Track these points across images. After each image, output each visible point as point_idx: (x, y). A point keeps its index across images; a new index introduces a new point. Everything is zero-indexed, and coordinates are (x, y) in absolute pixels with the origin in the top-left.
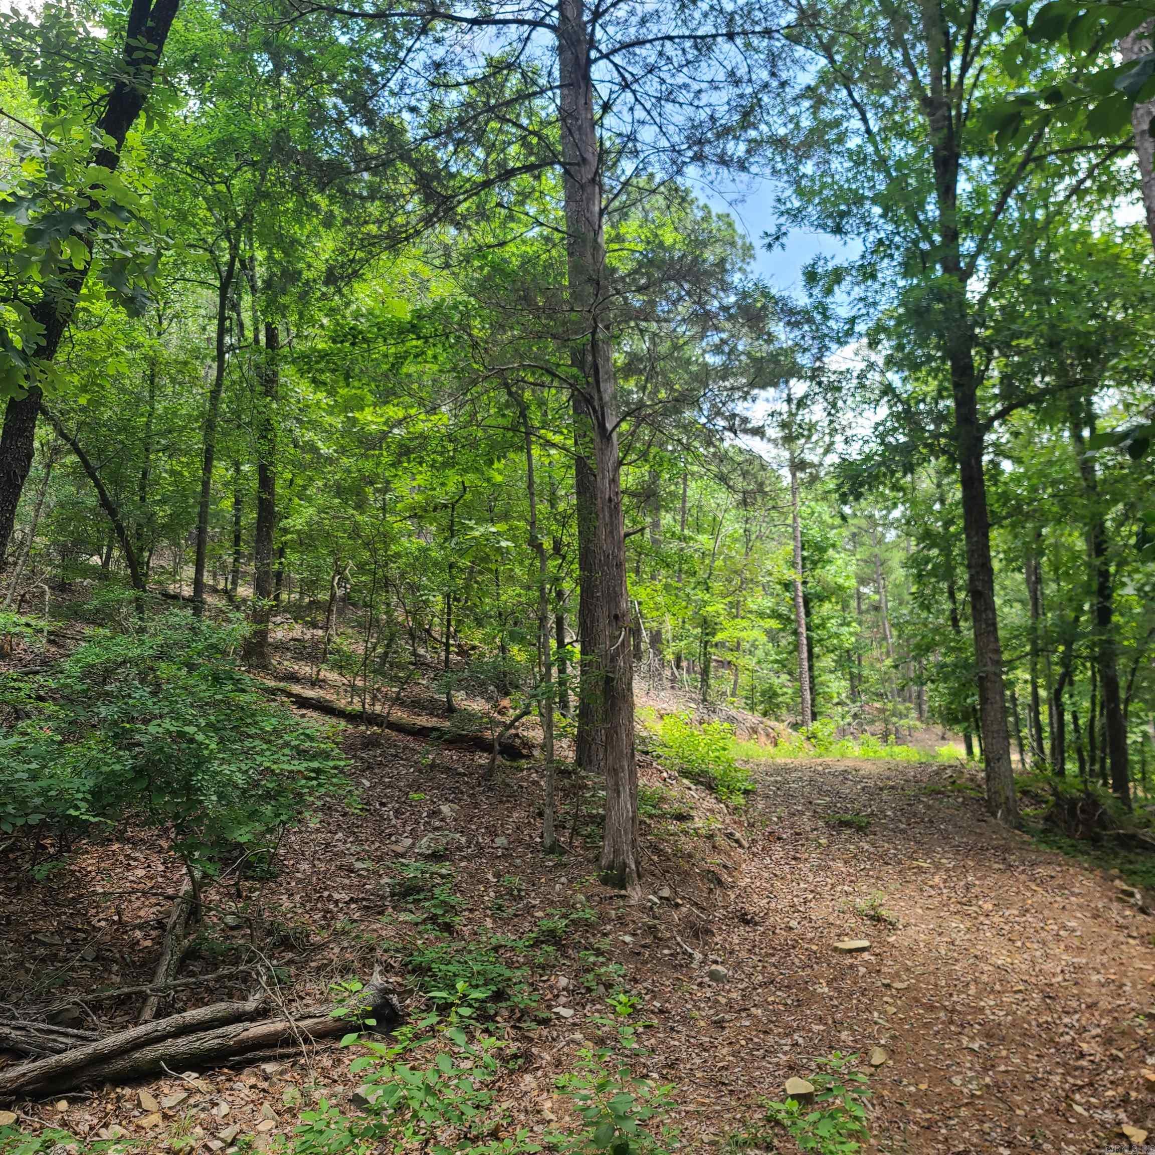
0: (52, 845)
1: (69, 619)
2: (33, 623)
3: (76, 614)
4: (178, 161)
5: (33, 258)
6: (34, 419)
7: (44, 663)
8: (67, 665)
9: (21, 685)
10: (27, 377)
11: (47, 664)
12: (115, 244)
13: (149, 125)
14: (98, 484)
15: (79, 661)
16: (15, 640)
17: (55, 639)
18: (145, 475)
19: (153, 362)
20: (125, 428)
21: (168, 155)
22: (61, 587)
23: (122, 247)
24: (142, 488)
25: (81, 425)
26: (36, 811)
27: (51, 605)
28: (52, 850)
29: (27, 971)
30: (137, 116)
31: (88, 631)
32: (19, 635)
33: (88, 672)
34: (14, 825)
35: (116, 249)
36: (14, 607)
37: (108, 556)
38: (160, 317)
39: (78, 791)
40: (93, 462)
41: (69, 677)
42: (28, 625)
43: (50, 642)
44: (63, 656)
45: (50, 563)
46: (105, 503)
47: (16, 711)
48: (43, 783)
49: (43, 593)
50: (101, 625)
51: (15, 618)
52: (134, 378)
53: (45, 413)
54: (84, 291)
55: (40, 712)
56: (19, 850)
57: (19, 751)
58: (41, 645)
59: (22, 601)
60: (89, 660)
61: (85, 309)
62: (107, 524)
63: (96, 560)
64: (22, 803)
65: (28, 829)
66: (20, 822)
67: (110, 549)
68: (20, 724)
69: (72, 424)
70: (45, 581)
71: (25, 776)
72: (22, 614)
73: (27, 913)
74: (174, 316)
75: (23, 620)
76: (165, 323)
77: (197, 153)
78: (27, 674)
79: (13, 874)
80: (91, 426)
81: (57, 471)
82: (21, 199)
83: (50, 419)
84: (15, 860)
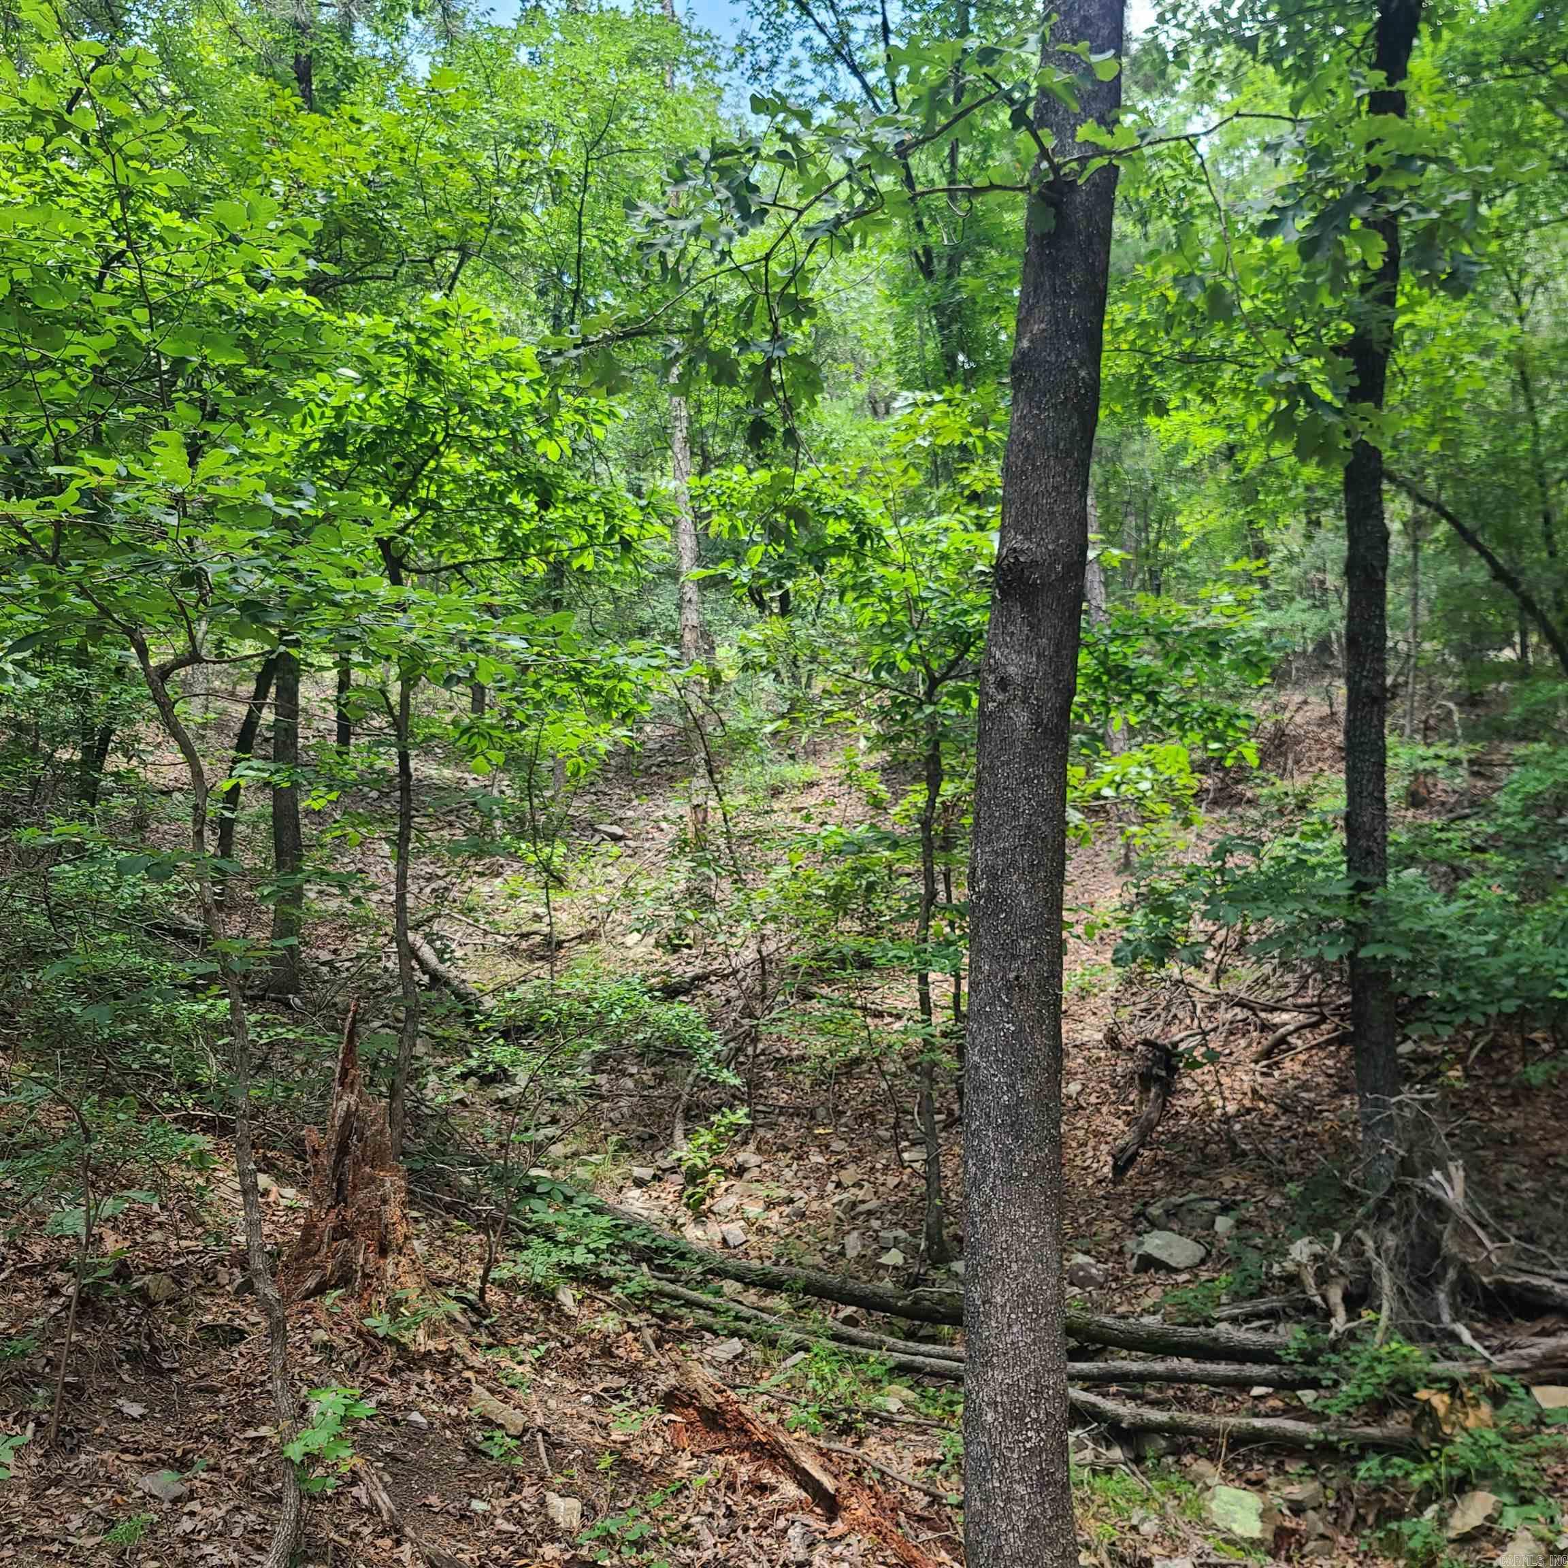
0: (1546, 1040)
1: (1489, 739)
2: (1443, 753)
3: (1501, 732)
4: (1490, 66)
5: (1319, 280)
6: (1379, 492)
7: (1473, 804)
8: (1500, 799)
9: (1450, 835)
10: (1347, 434)
11: (1478, 805)
12: (1412, 210)
13: (1436, 36)
14: (1483, 552)
15: (1515, 792)
16: (1430, 781)
17: (1479, 768)
18: (1547, 520)
19: (1519, 360)
20: (1500, 462)
21: (1473, 67)
22: (1471, 701)
23: (1423, 210)
24: (1548, 537)
25: (1441, 480)
26: (1508, 994)
27: (1464, 727)
28: (1546, 1047)
29: (1556, 1206)
30: (1415, 33)
31: (1520, 750)
32: (1434, 771)
33: (1532, 804)
34: (1485, 1014)
35: (1416, 216)
36: (1418, 737)
37: (1524, 647)
38: (1516, 295)
39: (1558, 965)
40: (1468, 523)
41: (1507, 815)
42: (1437, 757)
43: (1476, 774)
44: (1495, 790)
45: (1449, 672)
46: (1499, 574)
47: (1454, 869)
48: (1508, 958)
49: (1450, 712)
50: (1537, 740)
51: (1421, 750)
52: (1499, 391)
53: (1392, 479)
54: (1401, 301)
55: (1485, 868)
56: (1504, 1047)
57: (1467, 919)
58: (1462, 780)
59: (1427, 728)
60: (1529, 788)
61: (1410, 325)
62: (1510, 601)
63: (1508, 654)
64: (1488, 986)
65: (1507, 1020)
66: (1492, 1010)
67: (1524, 635)
68: (1463, 886)
69: (1431, 483)
70: (1450, 697)
71: (1483, 951)
72: (1429, 745)
73: (1534, 1130)
74: (1537, 285)
75: (1431, 752)
76: (1526, 301)
77: (1512, 40)
78: (1453, 821)
79: (1502, 1079)
80: (1457, 476)
81: (1429, 550)
82: (1282, 210)
83: (1401, 485)
84: (1501, 1060)
